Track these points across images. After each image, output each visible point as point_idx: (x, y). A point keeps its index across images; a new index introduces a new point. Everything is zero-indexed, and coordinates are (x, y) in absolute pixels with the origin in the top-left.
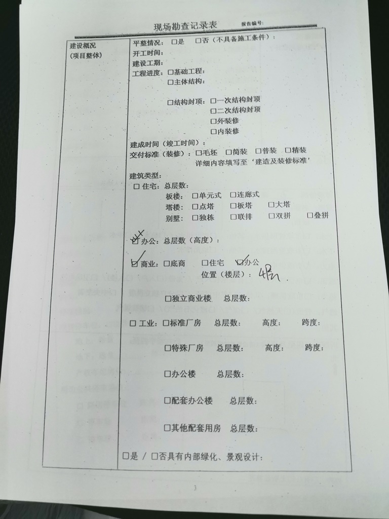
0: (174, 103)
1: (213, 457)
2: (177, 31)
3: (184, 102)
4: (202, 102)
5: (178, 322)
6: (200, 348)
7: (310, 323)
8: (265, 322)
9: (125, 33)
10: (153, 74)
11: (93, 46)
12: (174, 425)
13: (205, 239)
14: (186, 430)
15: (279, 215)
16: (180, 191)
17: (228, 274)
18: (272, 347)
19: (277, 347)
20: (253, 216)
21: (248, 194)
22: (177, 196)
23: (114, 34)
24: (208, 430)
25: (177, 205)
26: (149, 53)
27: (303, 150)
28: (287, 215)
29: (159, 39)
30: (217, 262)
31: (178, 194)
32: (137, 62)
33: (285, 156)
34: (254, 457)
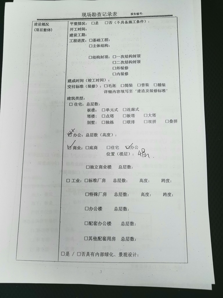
0: (92, 58)
1: (111, 255)
2: (95, 17)
3: (98, 57)
4: (108, 58)
5: (93, 180)
6: (105, 194)
7: (166, 181)
8: (141, 180)
9: (65, 18)
10: (81, 41)
11: (47, 24)
12: (90, 237)
13: (109, 134)
14: (96, 240)
15: (150, 121)
16: (95, 107)
17: (121, 154)
18: (145, 194)
19: (147, 194)
20: (135, 122)
21: (133, 109)
22: (93, 110)
23: (59, 18)
24: (108, 240)
25: (94, 115)
26: (79, 29)
27: (164, 85)
28: (154, 121)
29: (84, 21)
30: (115, 147)
31: (94, 109)
32: (72, 34)
33: (154, 88)
34: (134, 255)
